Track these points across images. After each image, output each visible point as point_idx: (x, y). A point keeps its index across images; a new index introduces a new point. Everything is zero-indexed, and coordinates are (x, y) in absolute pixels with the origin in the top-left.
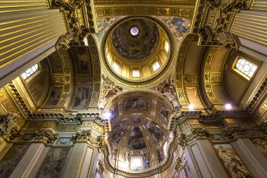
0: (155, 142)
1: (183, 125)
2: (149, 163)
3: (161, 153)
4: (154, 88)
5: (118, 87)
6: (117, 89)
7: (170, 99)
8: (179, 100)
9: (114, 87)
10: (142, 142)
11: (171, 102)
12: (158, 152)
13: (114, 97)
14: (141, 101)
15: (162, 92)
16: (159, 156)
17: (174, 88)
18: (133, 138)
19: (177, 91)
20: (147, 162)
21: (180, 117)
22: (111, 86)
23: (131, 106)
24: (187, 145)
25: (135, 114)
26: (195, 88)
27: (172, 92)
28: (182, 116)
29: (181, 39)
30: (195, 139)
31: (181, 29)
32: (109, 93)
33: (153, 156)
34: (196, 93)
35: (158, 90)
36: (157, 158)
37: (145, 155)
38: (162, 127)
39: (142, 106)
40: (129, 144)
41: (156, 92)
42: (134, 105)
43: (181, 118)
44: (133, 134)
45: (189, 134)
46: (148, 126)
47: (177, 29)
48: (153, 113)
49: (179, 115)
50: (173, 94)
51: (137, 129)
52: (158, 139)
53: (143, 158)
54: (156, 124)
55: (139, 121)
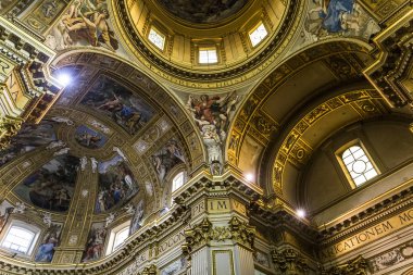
0: (97, 212)
1: (215, 203)
2: (53, 251)
3: (99, 240)
4: (186, 96)
5: (111, 33)
6: (106, 37)
7: (207, 139)
8: (227, 151)
9: (102, 26)
10: (63, 197)
11: (206, 147)
12: (92, 235)
13: (89, 49)
14: (134, 103)
15: (198, 115)
16: (88, 245)
17: (228, 123)
18: (47, 175)
19: (231, 132)
20: (49, 247)
21: (218, 184)
22: (97, 17)
23: (102, 99)
24: (209, 246)
25: (95, 123)
26: (260, 148)
27: (218, 128)
28: (225, 184)
29: (312, 40)
30: (229, 242)
31: (331, 22)
32: (82, 30)
33: (73, 240)
34: (254, 157)
35: (193, 105)
36: (82, 247)
37: (53, 229)
38: (140, 188)
39: (128, 117)
40: (26, 184)
41: (185, 105)
42: (111, 104)
43: (218, 188)
44: (53, 166)
45: (221, 226)
46: (105, 168)
47: (323, 15)
48: (141, 147)
49: (217, 178)
50: (219, 133)
51: (71, 161)
52: (109, 207)
53: (42, 236)
54: (128, 172)
55: (93, 144)
